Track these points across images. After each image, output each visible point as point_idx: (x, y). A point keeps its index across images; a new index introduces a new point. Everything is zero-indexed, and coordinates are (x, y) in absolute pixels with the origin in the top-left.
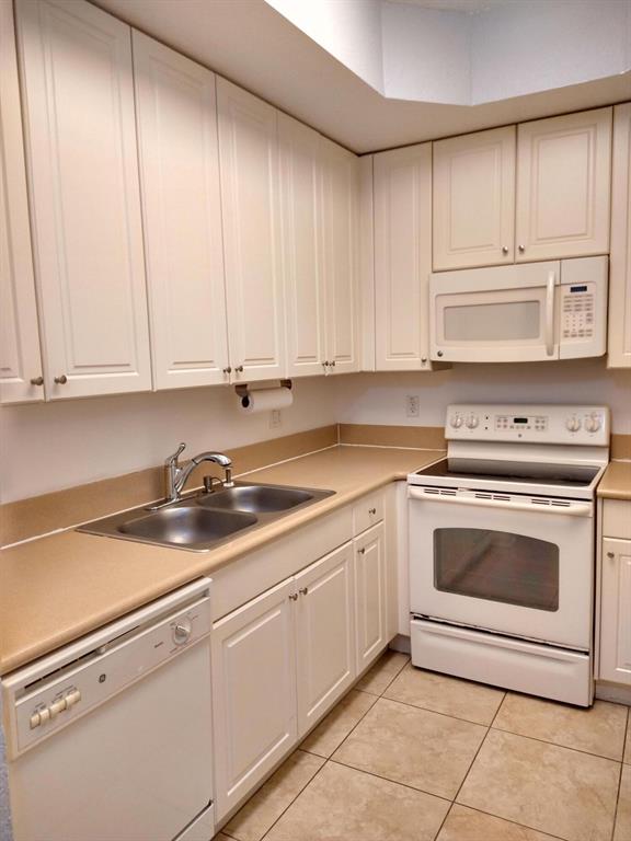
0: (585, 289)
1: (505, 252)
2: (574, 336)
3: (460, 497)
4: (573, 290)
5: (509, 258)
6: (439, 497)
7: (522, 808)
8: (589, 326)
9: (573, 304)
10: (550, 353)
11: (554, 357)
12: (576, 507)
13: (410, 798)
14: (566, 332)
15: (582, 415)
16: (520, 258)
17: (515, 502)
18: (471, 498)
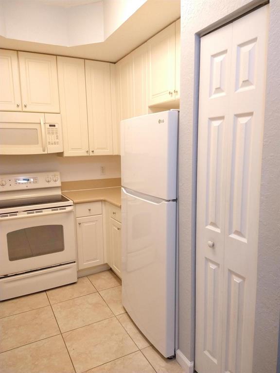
0: (54, 126)
1: (18, 106)
2: (52, 144)
3: (19, 216)
4: (50, 126)
5: (20, 109)
6: (9, 217)
7: (83, 321)
8: (57, 141)
9: (51, 131)
10: (44, 151)
11: (46, 153)
12: (68, 209)
13: (45, 343)
14: (49, 142)
15: (50, 175)
16: (25, 109)
17: (45, 212)
18: (25, 215)
